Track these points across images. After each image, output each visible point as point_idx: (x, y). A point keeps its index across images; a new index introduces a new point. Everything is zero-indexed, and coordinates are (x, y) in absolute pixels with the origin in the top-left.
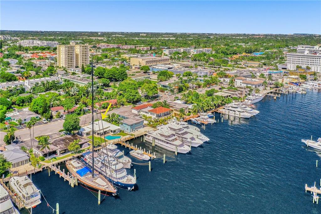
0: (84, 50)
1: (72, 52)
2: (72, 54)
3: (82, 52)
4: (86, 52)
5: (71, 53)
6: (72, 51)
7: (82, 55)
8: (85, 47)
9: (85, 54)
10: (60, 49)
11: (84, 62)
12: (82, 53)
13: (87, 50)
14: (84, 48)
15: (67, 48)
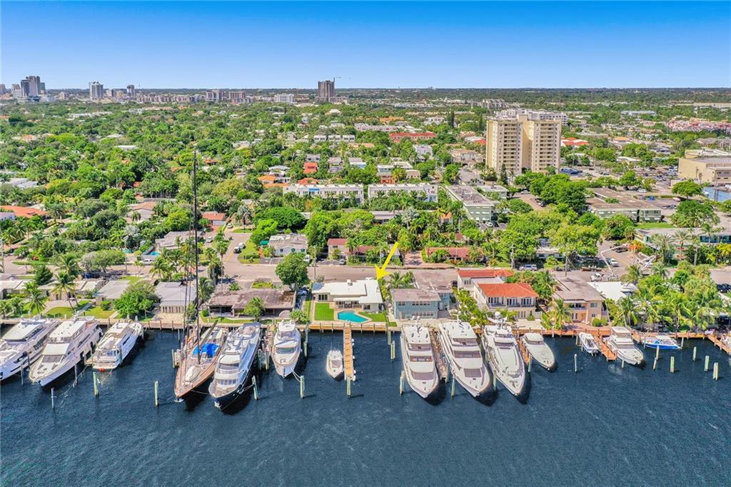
0: (545, 133)
1: (515, 137)
2: (516, 141)
3: (539, 136)
4: (550, 137)
5: (512, 137)
6: (516, 133)
7: (539, 143)
8: (550, 125)
9: (546, 142)
10: (492, 128)
11: (544, 161)
12: (539, 139)
13: (552, 133)
14: (545, 129)
15: (503, 126)
